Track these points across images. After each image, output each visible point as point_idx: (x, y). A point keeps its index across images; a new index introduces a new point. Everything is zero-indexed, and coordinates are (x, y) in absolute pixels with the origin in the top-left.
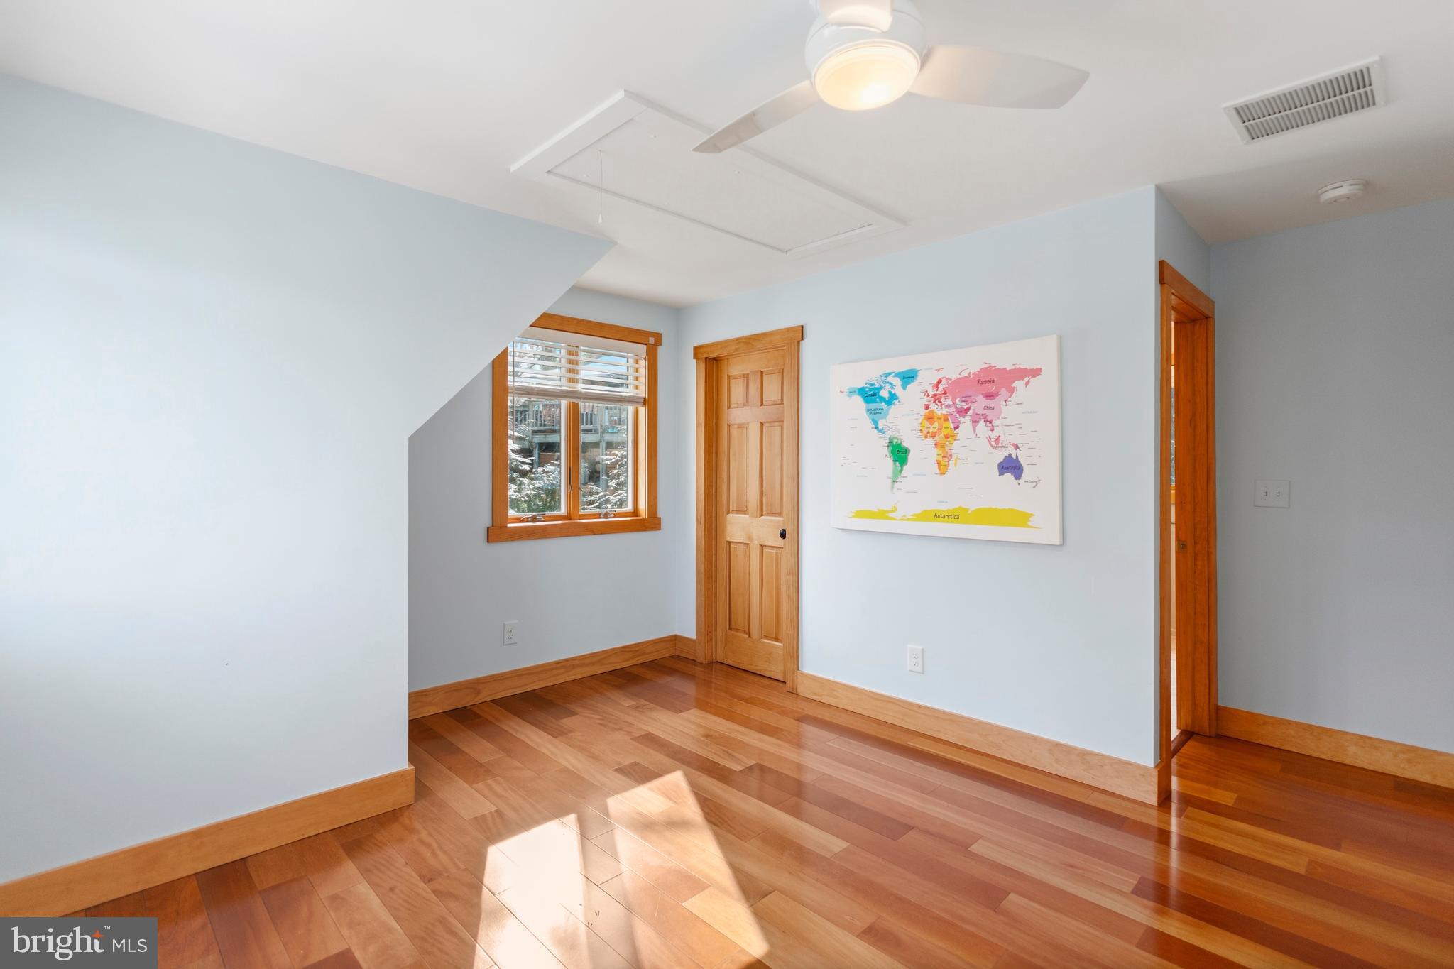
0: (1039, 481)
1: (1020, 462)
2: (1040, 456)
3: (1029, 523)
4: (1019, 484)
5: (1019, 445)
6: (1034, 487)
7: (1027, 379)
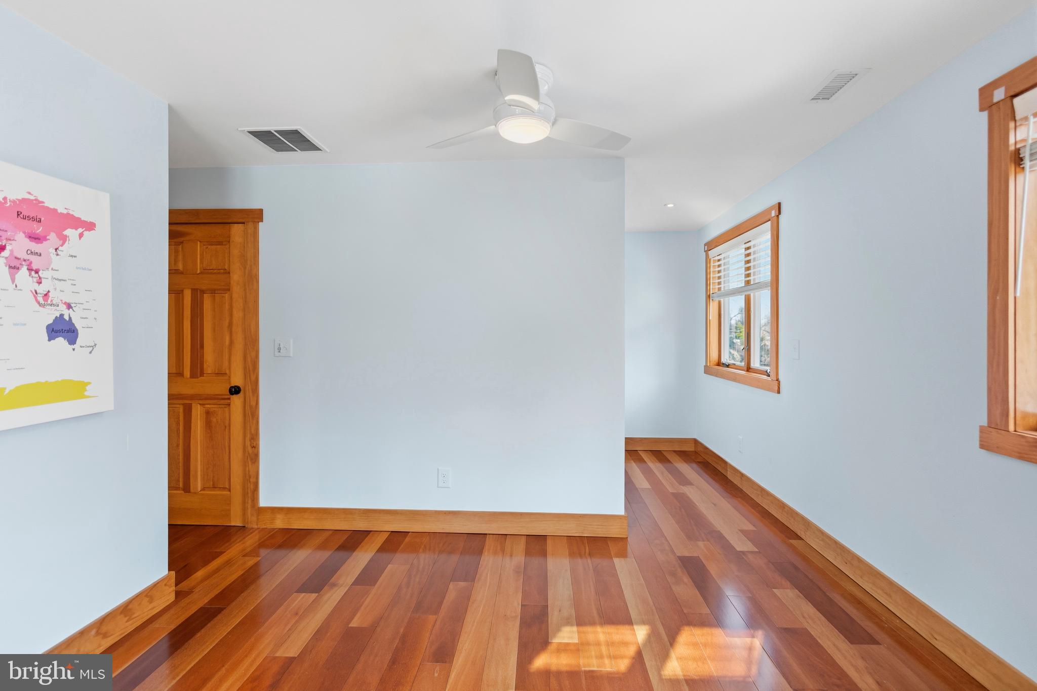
0: (95, 345)
1: (74, 324)
2: (95, 319)
3: (86, 393)
4: (74, 349)
5: (72, 305)
6: (91, 353)
7: (80, 230)
